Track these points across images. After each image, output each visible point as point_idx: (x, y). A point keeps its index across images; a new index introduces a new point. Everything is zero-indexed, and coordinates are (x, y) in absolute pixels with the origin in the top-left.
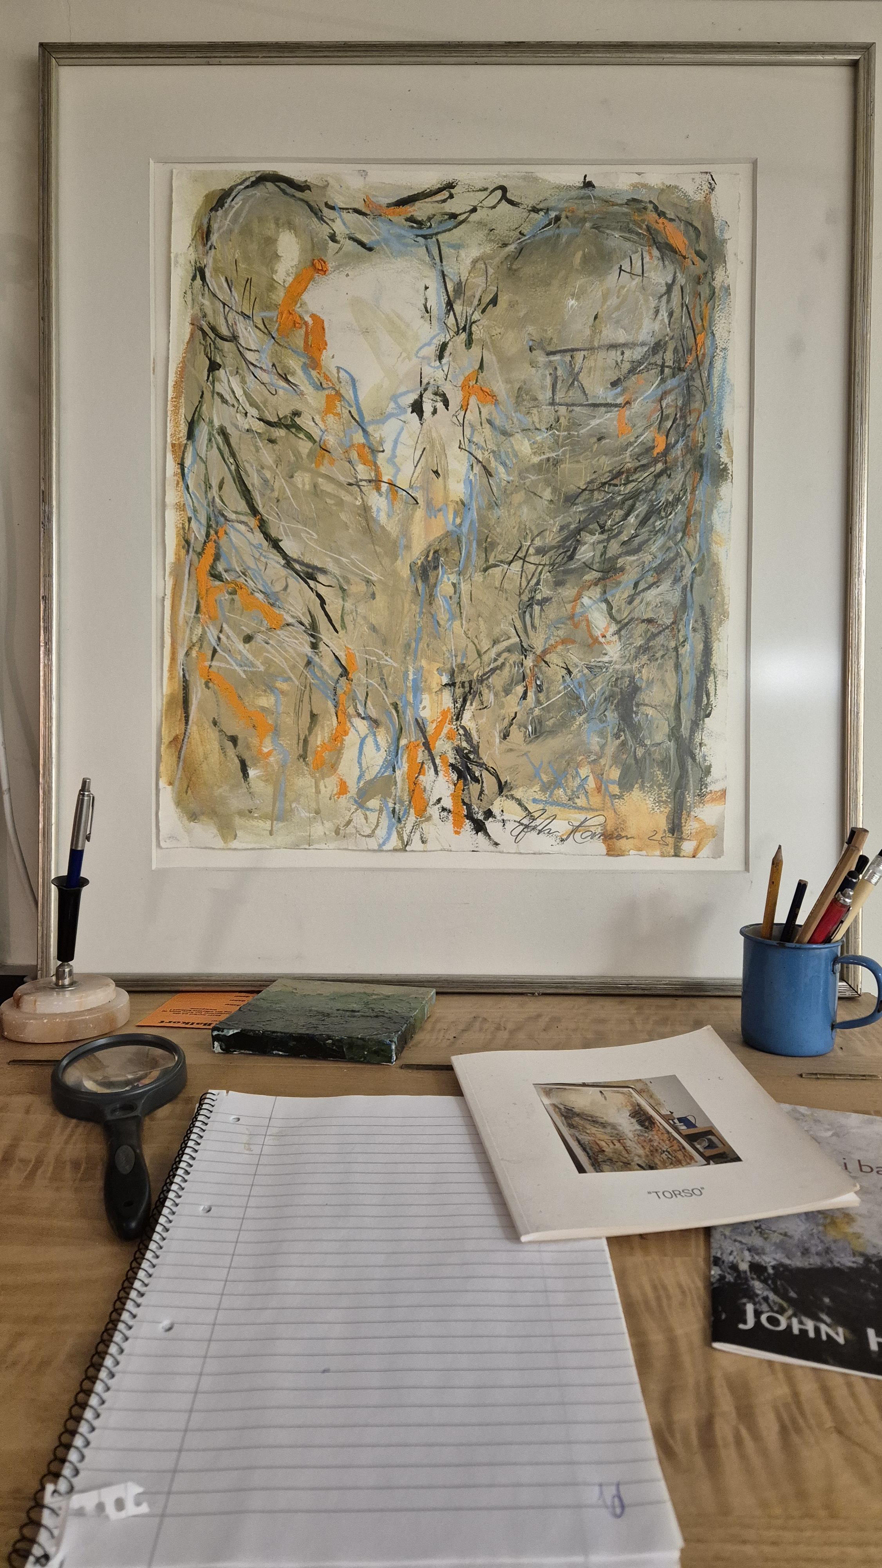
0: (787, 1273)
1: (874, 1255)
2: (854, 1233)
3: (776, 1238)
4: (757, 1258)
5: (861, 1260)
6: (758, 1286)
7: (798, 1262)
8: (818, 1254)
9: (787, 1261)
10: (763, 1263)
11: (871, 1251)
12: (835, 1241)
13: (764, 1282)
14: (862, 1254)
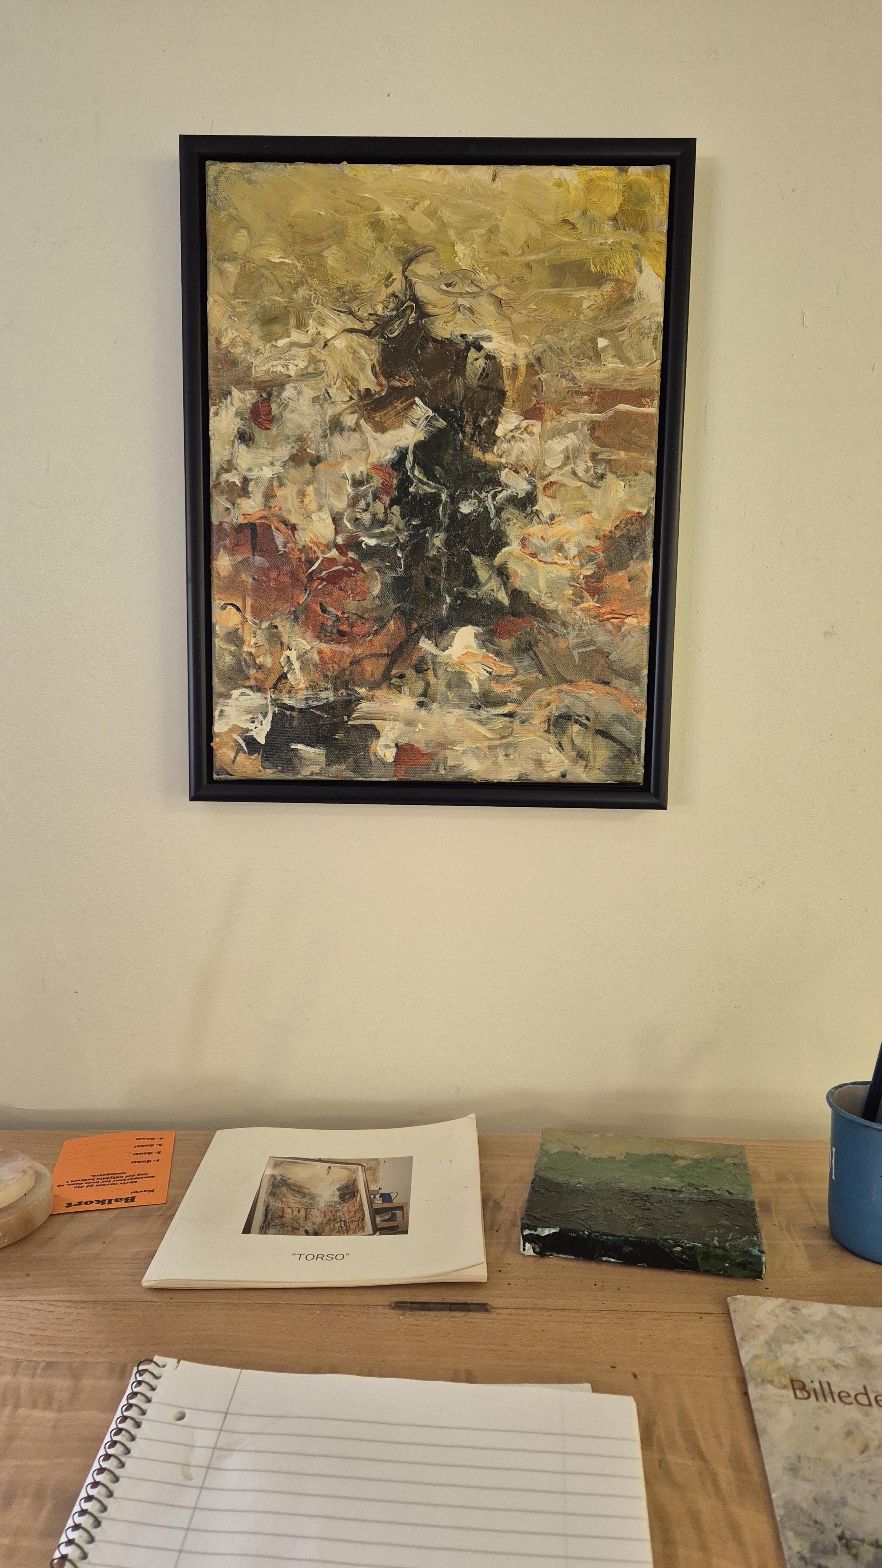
3: (866, 1553)
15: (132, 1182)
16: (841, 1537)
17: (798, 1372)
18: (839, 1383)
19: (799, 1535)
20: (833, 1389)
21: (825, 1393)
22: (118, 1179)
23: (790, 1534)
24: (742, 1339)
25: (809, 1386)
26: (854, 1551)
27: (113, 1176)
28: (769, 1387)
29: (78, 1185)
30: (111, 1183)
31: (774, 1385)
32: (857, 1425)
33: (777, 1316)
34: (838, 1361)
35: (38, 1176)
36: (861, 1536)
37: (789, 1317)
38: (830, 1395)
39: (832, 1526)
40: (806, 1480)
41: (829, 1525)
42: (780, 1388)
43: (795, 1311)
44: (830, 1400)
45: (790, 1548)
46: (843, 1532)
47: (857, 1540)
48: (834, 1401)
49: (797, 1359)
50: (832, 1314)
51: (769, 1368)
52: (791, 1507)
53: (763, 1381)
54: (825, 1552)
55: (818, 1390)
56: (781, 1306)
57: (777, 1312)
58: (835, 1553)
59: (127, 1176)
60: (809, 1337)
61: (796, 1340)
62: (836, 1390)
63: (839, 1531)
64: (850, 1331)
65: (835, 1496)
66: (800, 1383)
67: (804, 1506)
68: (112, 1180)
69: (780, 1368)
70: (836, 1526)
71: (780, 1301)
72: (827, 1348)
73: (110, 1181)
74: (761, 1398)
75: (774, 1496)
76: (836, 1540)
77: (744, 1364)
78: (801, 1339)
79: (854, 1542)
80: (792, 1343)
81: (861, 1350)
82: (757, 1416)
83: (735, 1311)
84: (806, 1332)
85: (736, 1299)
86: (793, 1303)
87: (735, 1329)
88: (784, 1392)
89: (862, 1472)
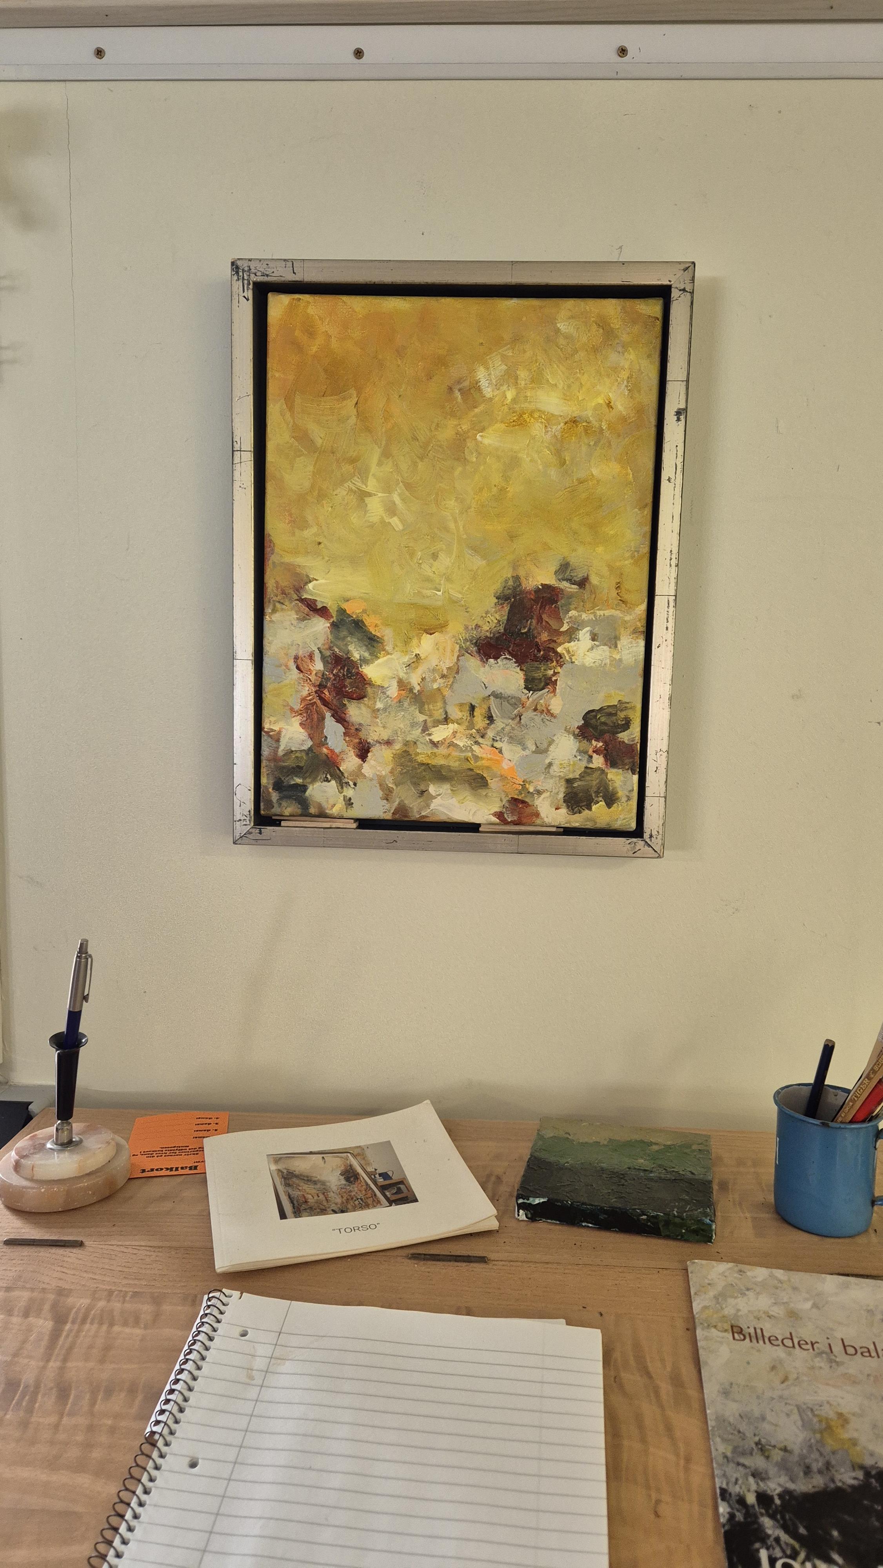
0: (794, 1502)
1: (873, 1467)
2: (850, 1439)
3: (777, 1455)
4: (762, 1484)
5: (860, 1475)
6: (767, 1523)
7: (802, 1486)
8: (820, 1472)
9: (791, 1486)
10: (769, 1492)
11: (869, 1462)
12: (834, 1453)
13: (772, 1517)
14: (862, 1467)
15: (194, 1154)
16: (757, 1444)
17: (738, 1320)
18: (769, 1328)
19: (724, 1440)
20: (765, 1334)
21: (758, 1336)
22: (183, 1151)
23: (718, 1440)
24: (696, 1294)
25: (746, 1331)
26: (766, 1454)
27: (179, 1148)
28: (713, 1330)
29: (150, 1155)
30: (177, 1154)
31: (717, 1329)
32: (781, 1361)
33: (725, 1277)
34: (771, 1313)
35: (119, 1148)
36: (773, 1444)
37: (735, 1278)
38: (762, 1338)
39: (752, 1435)
40: (734, 1401)
41: (749, 1434)
42: (721, 1331)
43: (741, 1273)
44: (761, 1342)
45: (717, 1450)
46: (760, 1440)
47: (770, 1446)
48: (764, 1343)
49: (738, 1310)
50: (771, 1276)
51: (715, 1316)
52: (721, 1420)
53: (709, 1325)
54: (743, 1454)
55: (753, 1334)
56: (730, 1269)
57: (727, 1274)
58: (751, 1454)
59: (190, 1149)
60: (750, 1294)
61: (739, 1295)
62: (767, 1335)
63: (757, 1439)
64: (784, 1290)
65: (757, 1413)
66: (739, 1329)
67: (731, 1420)
68: (177, 1151)
69: (724, 1317)
70: (755, 1435)
71: (731, 1265)
72: (763, 1302)
73: (176, 1153)
74: (706, 1338)
75: (708, 1412)
76: (754, 1446)
77: (695, 1313)
78: (743, 1294)
79: (767, 1447)
80: (736, 1298)
81: (792, 1305)
82: (701, 1352)
83: (692, 1273)
84: (748, 1289)
85: (694, 1263)
86: (741, 1266)
87: (691, 1286)
88: (725, 1334)
89: (781, 1397)
